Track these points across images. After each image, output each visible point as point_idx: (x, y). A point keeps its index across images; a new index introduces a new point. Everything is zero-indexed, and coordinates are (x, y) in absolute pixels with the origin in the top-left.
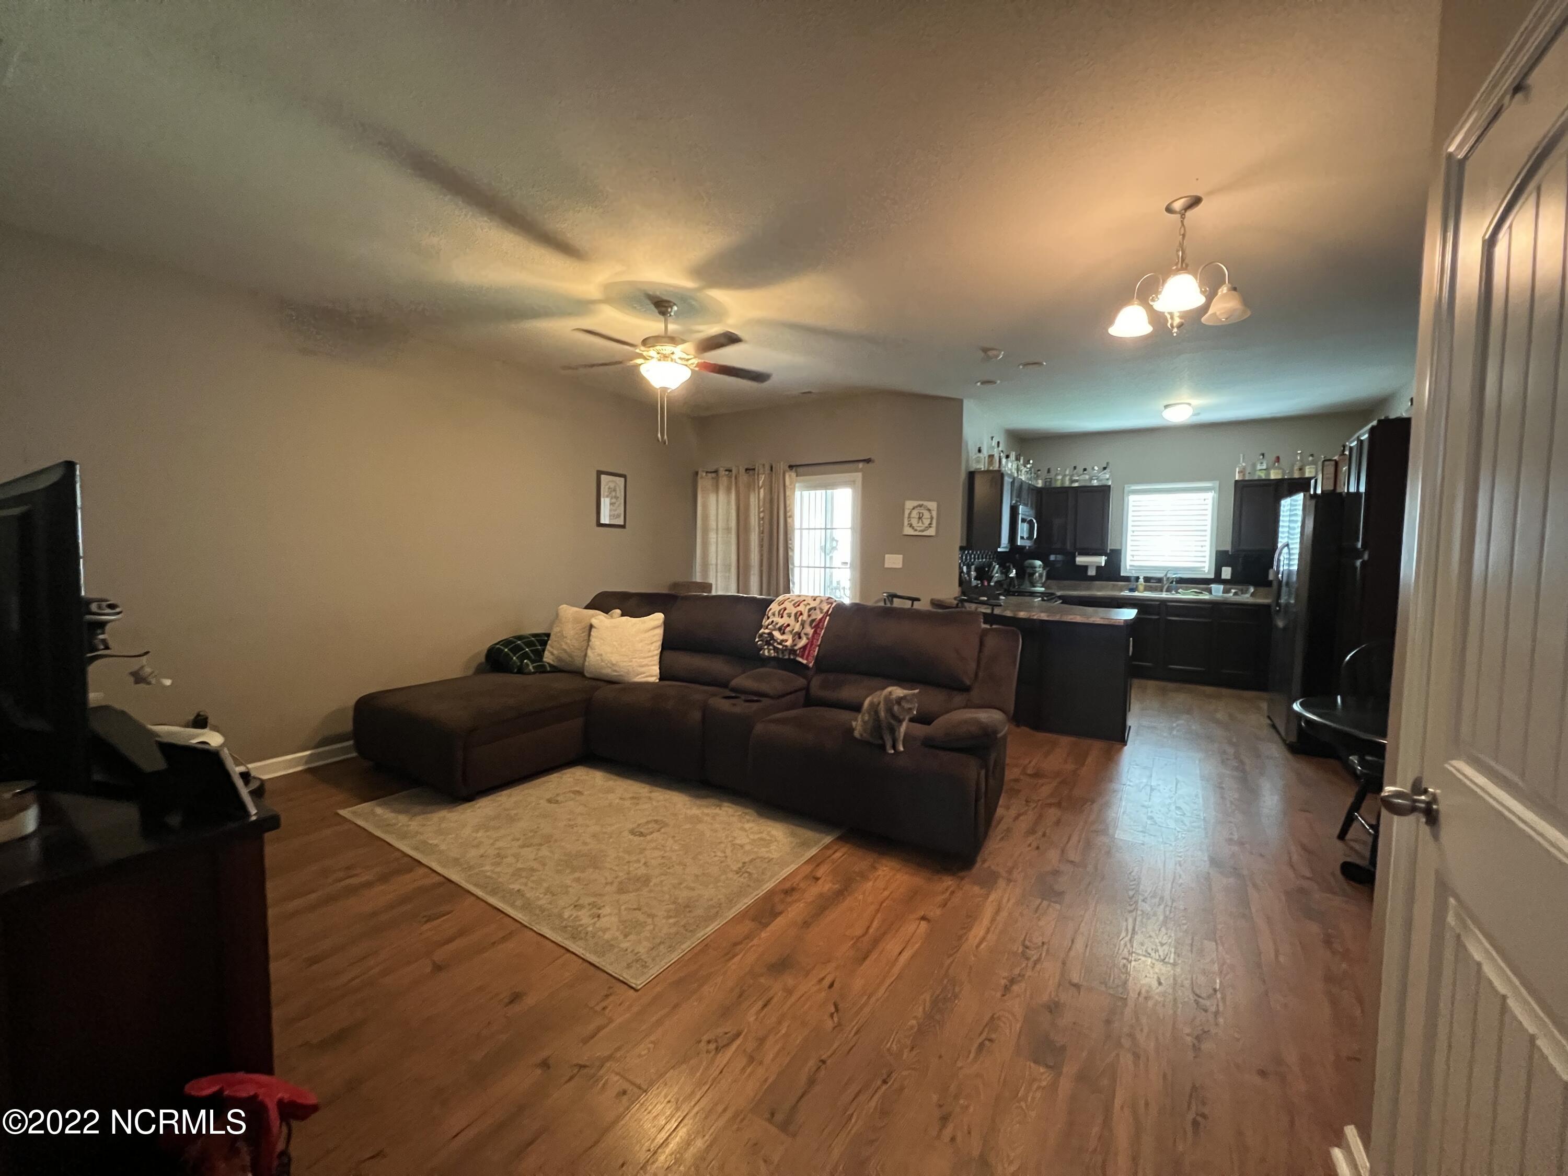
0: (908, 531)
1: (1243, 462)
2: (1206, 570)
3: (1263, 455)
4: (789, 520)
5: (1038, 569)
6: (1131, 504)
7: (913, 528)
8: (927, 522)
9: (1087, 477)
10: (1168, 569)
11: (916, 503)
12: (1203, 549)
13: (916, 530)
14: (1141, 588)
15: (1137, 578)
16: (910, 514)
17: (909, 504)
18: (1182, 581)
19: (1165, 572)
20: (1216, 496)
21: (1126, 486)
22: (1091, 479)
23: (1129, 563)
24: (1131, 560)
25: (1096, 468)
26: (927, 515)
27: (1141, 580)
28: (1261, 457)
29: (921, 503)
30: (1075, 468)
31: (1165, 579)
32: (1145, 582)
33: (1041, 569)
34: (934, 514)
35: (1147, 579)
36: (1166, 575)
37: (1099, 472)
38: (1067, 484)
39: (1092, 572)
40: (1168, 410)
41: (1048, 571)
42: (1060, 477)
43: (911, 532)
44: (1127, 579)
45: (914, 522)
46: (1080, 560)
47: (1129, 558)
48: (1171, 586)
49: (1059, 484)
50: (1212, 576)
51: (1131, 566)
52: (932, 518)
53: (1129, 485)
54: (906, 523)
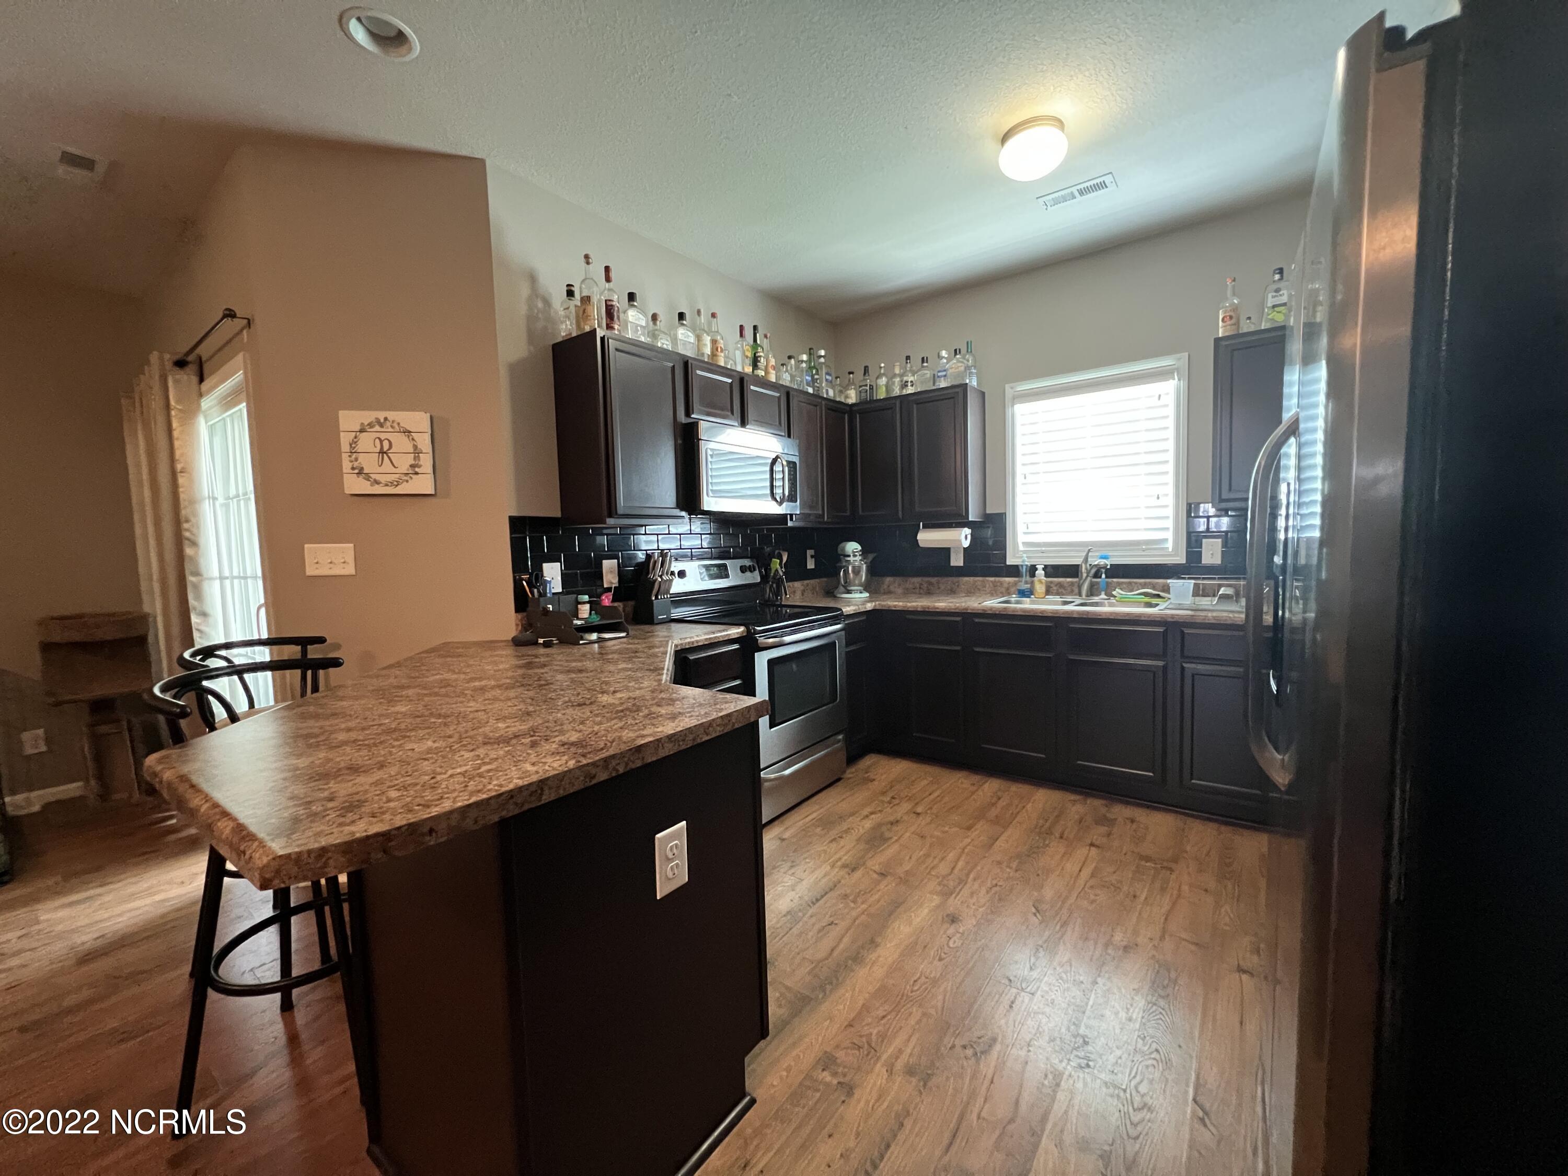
0: (354, 485)
1: (1234, 294)
2: (1170, 545)
3: (1281, 271)
4: (181, 480)
5: (851, 559)
6: (1019, 421)
7: (367, 477)
8: (404, 463)
9: (928, 374)
10: (1089, 547)
11: (368, 416)
12: (1163, 501)
13: (377, 482)
14: (1040, 588)
15: (1033, 570)
16: (353, 443)
17: (349, 420)
18: (1119, 572)
19: (1084, 554)
20: (1183, 384)
21: (1007, 386)
22: (934, 378)
23: (1021, 538)
24: (1025, 533)
25: (944, 353)
26: (401, 443)
27: (1040, 572)
28: (1277, 277)
29: (381, 415)
30: (908, 358)
31: (1084, 570)
32: (1047, 575)
33: (858, 558)
34: (424, 442)
35: (1053, 571)
36: (1086, 560)
37: (949, 360)
38: (896, 391)
39: (957, 560)
40: (1010, 143)
41: (874, 559)
42: (883, 381)
43: (364, 487)
44: (1014, 571)
45: (369, 462)
46: (928, 538)
47: (1021, 528)
48: (1098, 583)
49: (882, 394)
50: (1181, 559)
51: (1024, 544)
52: (417, 452)
53: (1011, 385)
54: (346, 465)
